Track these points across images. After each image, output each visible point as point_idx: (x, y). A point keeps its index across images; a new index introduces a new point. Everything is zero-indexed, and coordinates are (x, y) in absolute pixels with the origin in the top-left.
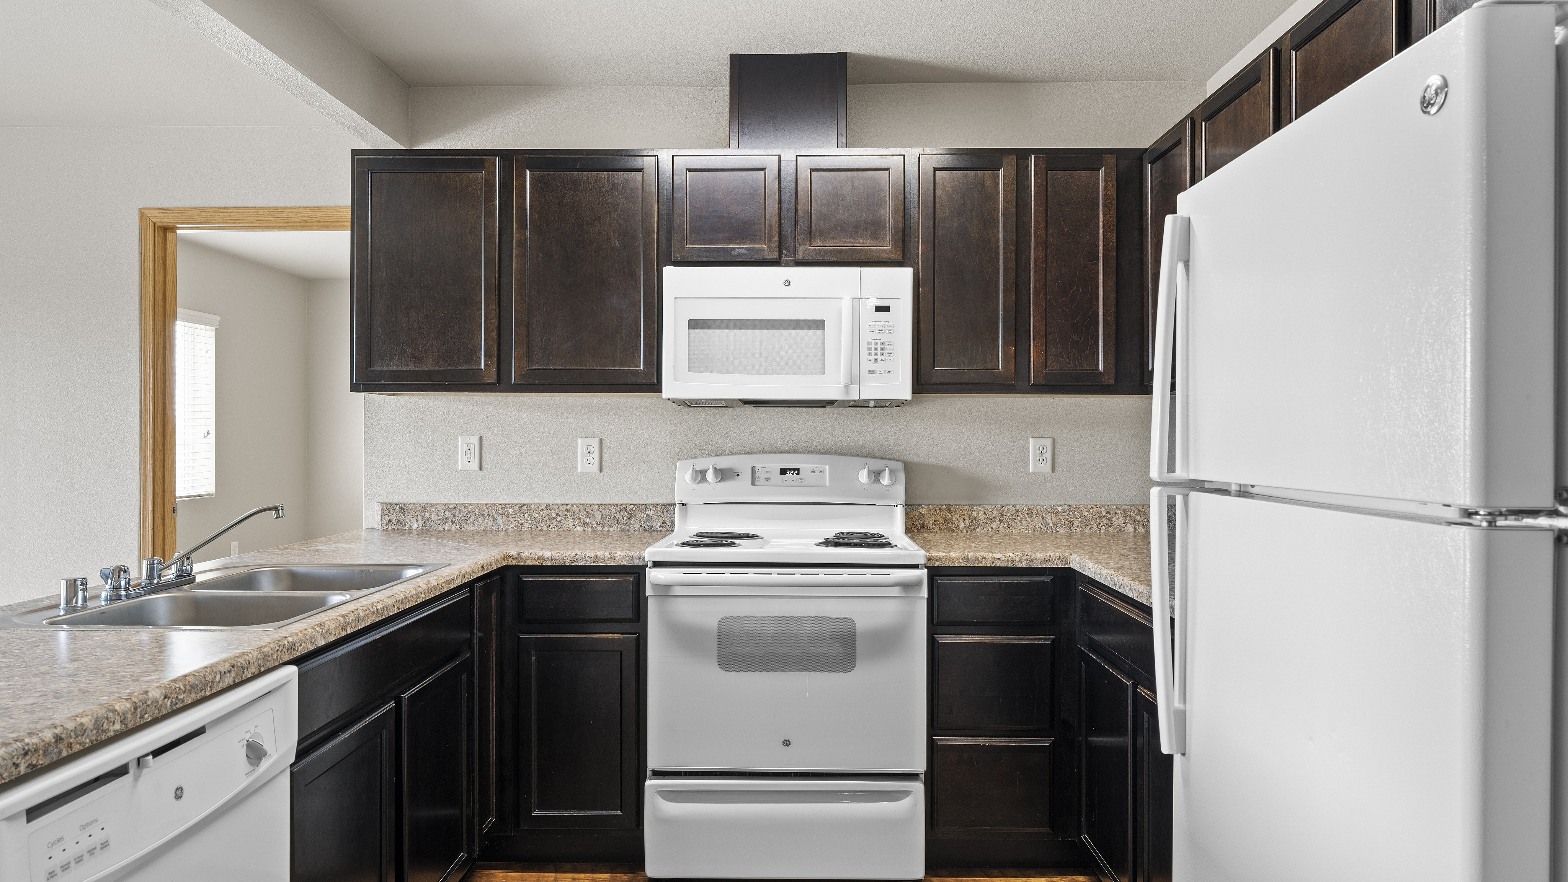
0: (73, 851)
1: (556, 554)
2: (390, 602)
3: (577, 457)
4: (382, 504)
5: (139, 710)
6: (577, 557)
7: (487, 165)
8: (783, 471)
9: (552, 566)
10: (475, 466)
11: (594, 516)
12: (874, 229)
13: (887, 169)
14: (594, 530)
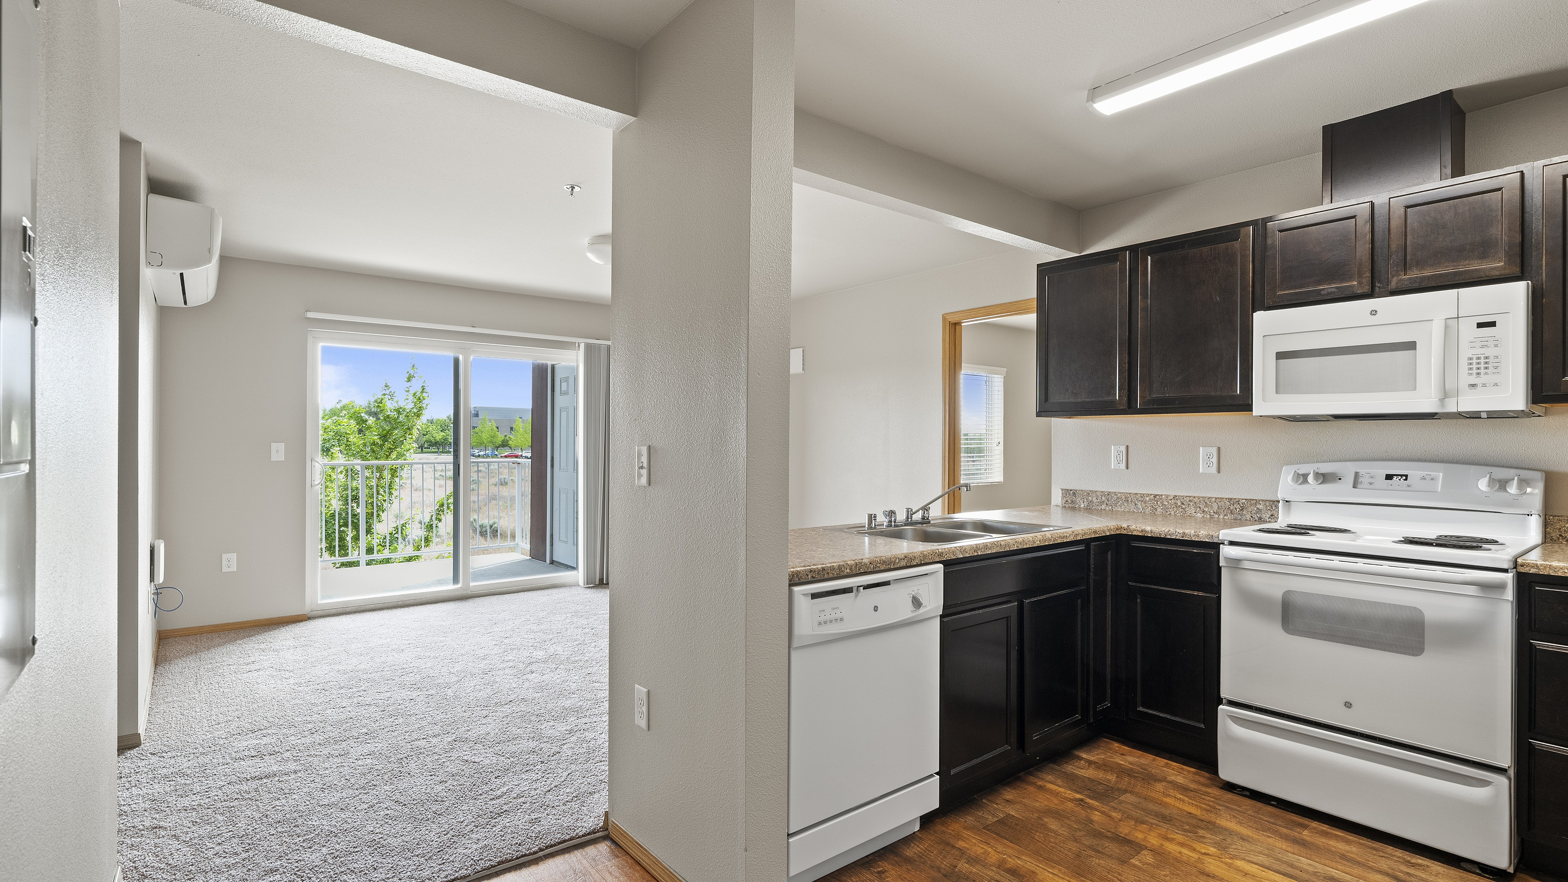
0: (828, 617)
1: (1154, 529)
2: (1011, 542)
3: (1199, 461)
4: (1062, 490)
5: (858, 566)
6: (1170, 532)
7: (1120, 258)
8: (1389, 477)
9: (1152, 537)
10: (1123, 466)
11: (1212, 507)
12: (1484, 249)
13: (1500, 189)
14: (1212, 517)
